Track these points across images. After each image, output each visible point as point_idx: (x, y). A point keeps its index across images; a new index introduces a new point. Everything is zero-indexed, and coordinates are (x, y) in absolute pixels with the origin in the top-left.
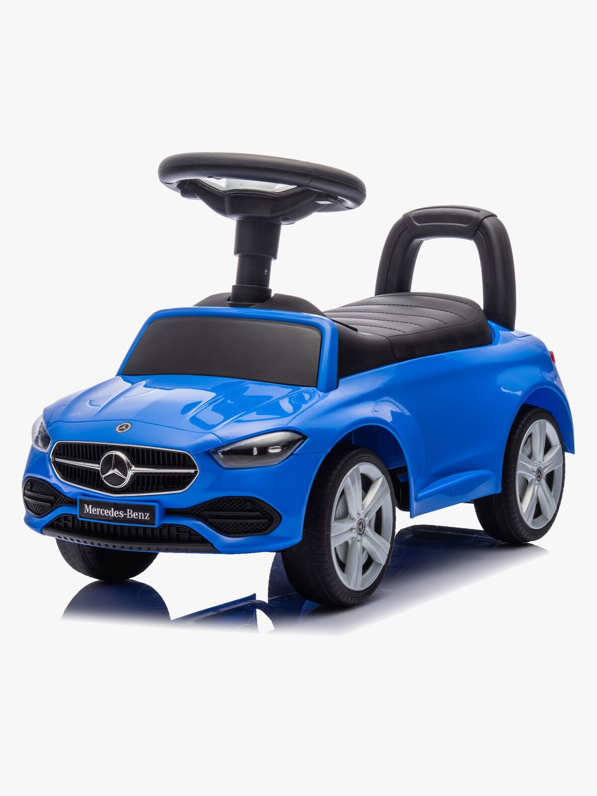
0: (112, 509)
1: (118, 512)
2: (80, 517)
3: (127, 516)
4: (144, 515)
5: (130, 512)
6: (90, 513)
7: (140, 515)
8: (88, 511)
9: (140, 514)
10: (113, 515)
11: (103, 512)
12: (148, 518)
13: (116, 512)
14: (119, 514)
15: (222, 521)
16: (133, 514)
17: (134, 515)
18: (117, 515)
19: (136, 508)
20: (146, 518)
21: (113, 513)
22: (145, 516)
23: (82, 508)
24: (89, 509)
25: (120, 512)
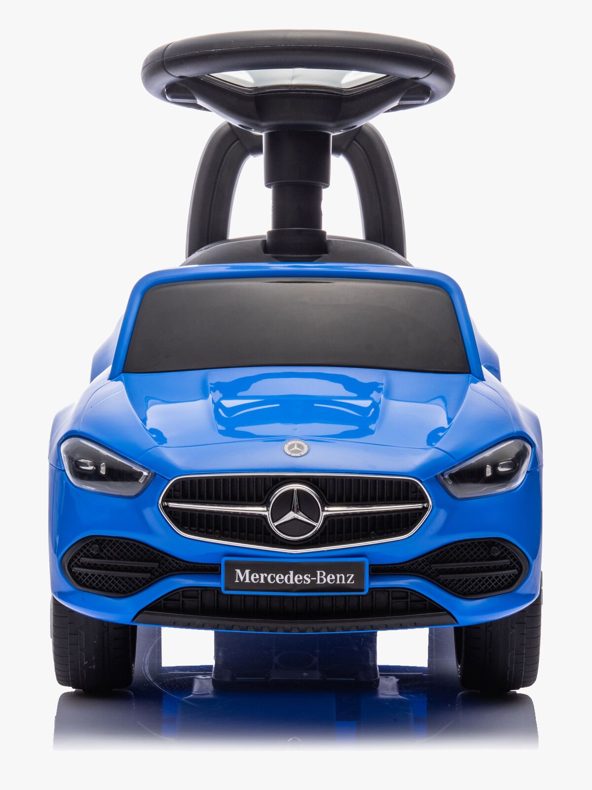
0: (292, 572)
1: (301, 576)
2: (226, 589)
3: (316, 580)
4: (345, 577)
5: (321, 574)
6: (247, 581)
7: (340, 579)
8: (242, 579)
9: (338, 576)
10: (292, 582)
11: (273, 578)
12: (351, 581)
13: (299, 577)
14: (303, 579)
15: (457, 577)
16: (326, 577)
17: (329, 579)
18: (299, 581)
19: (330, 569)
20: (348, 582)
21: (292, 578)
22: (346, 579)
23: (231, 575)
24: (244, 576)
25: (305, 577)
